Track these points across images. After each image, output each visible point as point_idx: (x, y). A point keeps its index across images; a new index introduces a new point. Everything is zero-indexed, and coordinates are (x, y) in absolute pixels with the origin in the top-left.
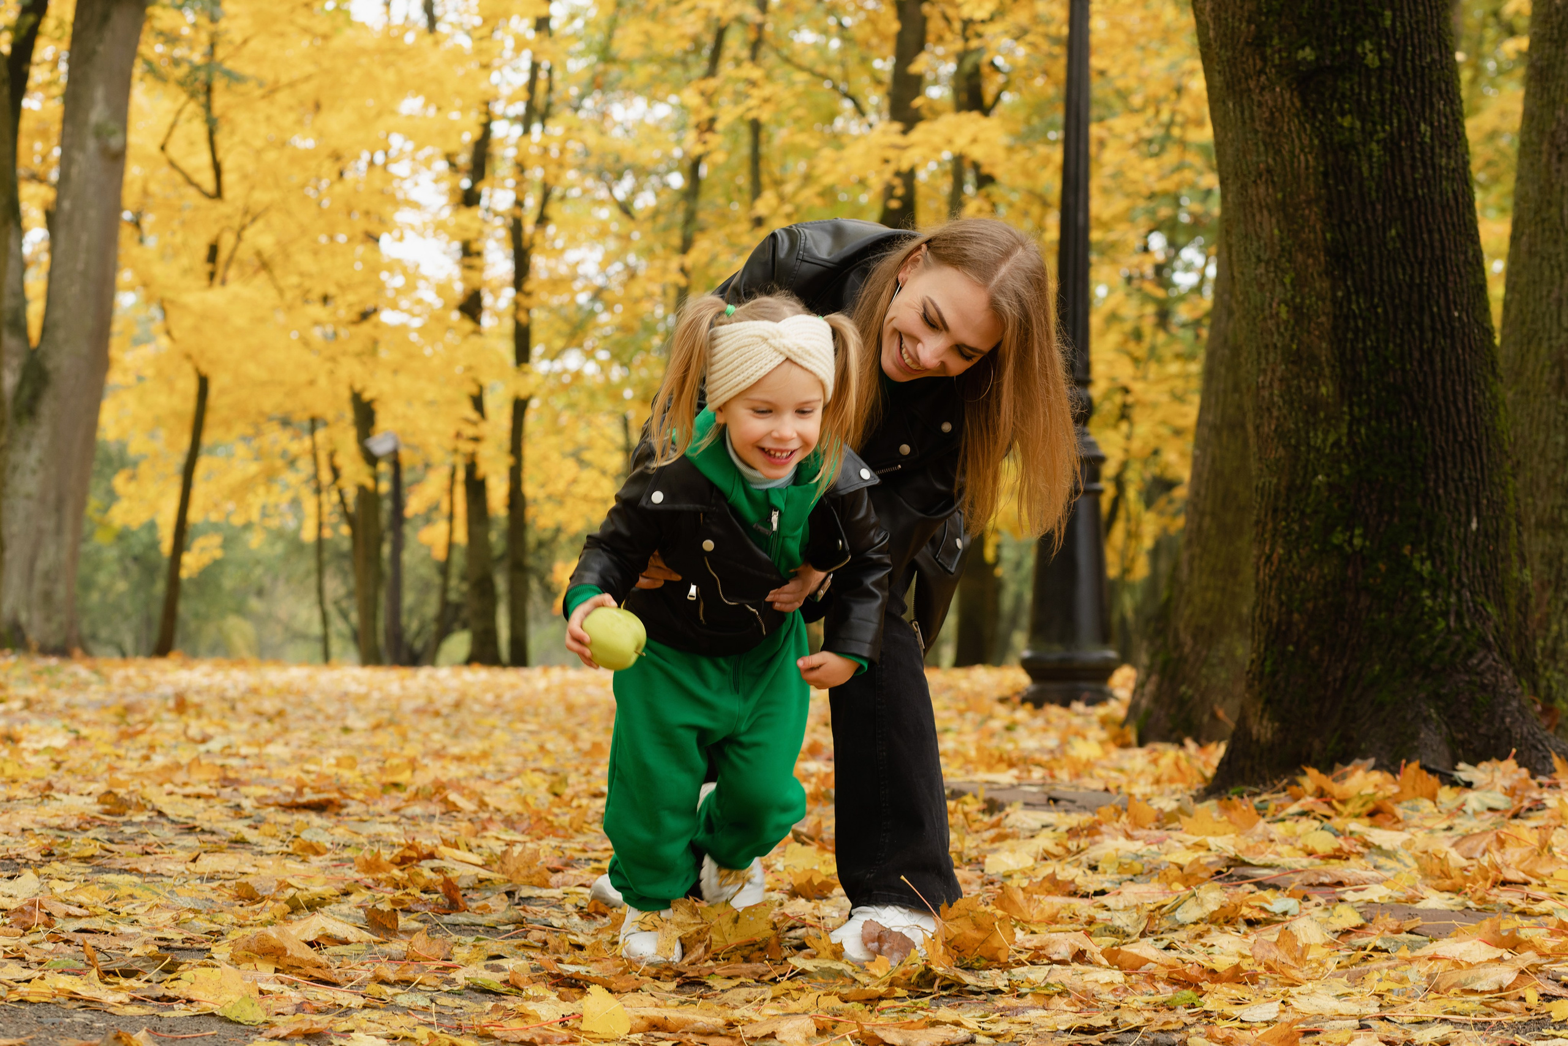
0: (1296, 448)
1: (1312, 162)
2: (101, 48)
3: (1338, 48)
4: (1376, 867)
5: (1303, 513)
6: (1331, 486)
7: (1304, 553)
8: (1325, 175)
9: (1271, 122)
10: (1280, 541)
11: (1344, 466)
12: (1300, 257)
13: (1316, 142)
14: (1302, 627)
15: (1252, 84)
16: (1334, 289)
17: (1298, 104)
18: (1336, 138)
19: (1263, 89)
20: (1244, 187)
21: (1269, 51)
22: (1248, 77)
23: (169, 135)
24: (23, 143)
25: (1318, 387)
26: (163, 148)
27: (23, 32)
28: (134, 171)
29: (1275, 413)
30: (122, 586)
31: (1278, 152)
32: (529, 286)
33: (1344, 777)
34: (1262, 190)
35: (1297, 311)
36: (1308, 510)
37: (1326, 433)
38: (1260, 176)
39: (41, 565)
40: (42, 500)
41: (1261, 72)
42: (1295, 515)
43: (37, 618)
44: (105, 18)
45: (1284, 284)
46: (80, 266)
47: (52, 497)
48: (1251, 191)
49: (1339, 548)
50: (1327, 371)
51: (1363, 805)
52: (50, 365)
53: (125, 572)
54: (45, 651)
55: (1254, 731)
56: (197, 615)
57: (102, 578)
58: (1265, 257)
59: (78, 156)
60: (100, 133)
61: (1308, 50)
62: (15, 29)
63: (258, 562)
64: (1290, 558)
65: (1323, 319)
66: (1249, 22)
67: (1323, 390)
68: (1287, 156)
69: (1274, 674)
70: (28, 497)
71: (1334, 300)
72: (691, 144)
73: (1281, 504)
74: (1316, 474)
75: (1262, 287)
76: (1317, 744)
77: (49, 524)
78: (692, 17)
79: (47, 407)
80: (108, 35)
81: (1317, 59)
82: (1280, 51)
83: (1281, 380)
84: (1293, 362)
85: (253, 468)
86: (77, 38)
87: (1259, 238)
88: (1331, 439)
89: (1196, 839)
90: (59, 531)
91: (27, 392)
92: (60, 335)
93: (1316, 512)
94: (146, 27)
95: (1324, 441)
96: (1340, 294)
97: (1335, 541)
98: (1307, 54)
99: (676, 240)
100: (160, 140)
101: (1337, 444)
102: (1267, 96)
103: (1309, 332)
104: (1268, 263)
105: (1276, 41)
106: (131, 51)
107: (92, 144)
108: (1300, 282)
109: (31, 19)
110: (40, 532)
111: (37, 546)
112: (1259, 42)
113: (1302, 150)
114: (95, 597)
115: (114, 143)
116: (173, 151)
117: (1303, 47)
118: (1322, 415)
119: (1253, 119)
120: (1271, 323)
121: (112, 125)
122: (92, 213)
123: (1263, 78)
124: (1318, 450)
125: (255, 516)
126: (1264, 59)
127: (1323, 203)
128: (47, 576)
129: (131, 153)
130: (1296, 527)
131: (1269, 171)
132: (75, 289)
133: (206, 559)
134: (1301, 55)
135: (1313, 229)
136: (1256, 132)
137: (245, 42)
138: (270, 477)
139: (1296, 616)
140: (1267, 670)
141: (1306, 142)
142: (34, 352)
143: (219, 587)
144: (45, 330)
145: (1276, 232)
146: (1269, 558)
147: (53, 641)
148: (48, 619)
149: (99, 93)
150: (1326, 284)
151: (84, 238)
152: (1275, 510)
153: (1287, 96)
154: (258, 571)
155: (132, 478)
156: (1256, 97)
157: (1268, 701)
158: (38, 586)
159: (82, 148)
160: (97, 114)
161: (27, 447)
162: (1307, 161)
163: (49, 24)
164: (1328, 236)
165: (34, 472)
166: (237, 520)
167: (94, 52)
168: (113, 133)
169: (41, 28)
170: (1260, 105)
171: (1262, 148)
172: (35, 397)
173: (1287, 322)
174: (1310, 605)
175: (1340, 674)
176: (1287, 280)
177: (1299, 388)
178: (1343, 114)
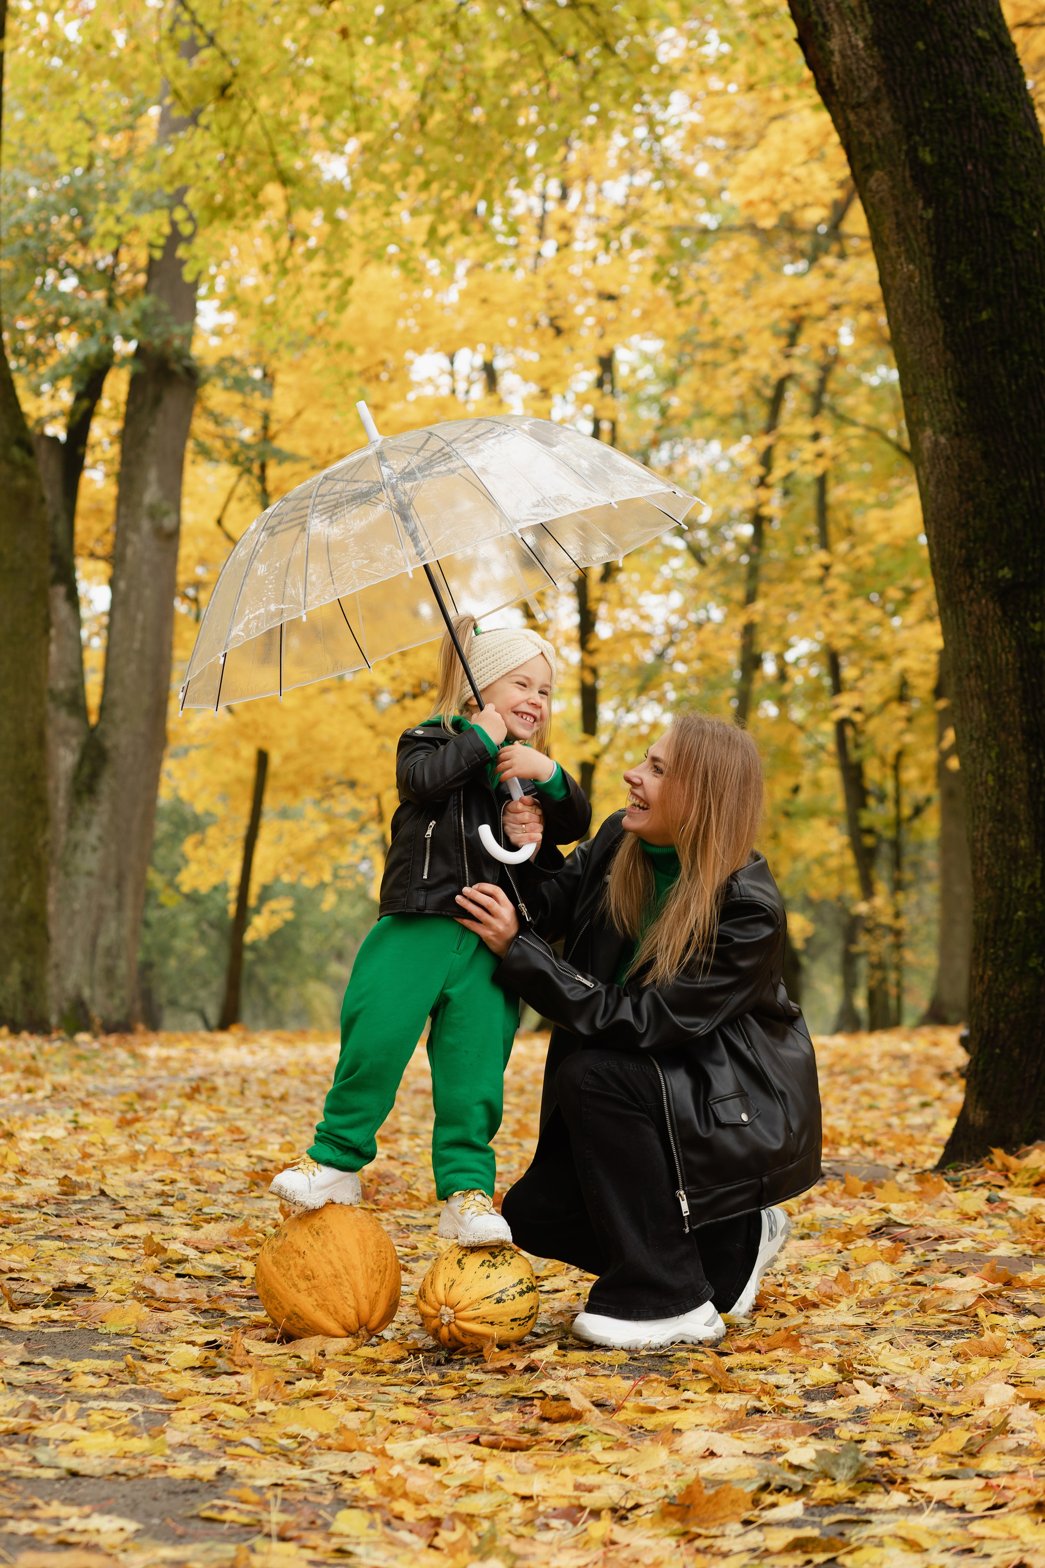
0: (1001, 889)
1: (1011, 660)
2: (153, 430)
3: (1030, 568)
4: (990, 1226)
5: (1006, 942)
6: (1028, 921)
7: (1008, 974)
8: (1021, 669)
9: (979, 628)
10: (989, 964)
11: (1039, 904)
12: (1003, 736)
13: (1014, 643)
14: (1006, 1033)
15: (964, 597)
16: (1029, 761)
17: (999, 613)
18: (1030, 640)
19: (972, 601)
20: (960, 679)
21: (976, 571)
22: (960, 591)
23: (225, 508)
24: (80, 525)
25: (1017, 840)
26: (219, 522)
27: (77, 417)
28: (187, 549)
29: (986, 862)
30: (201, 952)
31: (985, 652)
32: (592, 645)
33: (1027, 1154)
34: (973, 682)
35: (1002, 781)
36: (1011, 940)
37: (1024, 877)
38: (971, 671)
39: (103, 941)
40: (103, 877)
41: (970, 587)
42: (1000, 944)
43: (100, 993)
44: (157, 401)
45: (990, 758)
46: (136, 645)
47: (112, 874)
48: (965, 682)
49: (1034, 970)
50: (1025, 828)
51: (1031, 1177)
52: (108, 744)
53: (203, 938)
54: (109, 1028)
55: (971, 1117)
56: (275, 980)
57: (179, 944)
58: (976, 736)
59: (133, 537)
60: (153, 513)
61: (1006, 570)
62: (72, 413)
63: (338, 925)
64: (997, 979)
65: (1021, 786)
66: (961, 548)
67: (1022, 843)
68: (992, 656)
69: (984, 1071)
70: (89, 874)
71: (1029, 770)
72: (747, 498)
73: (990, 935)
74: (1016, 911)
75: (974, 760)
76: (1016, 1128)
77: (110, 901)
78: (737, 380)
79: (106, 784)
80: (160, 417)
81: (1014, 577)
82: (984, 571)
83: (990, 834)
84: (999, 821)
85: (323, 829)
86: (130, 419)
87: (971, 721)
88: (1028, 883)
89: (882, 1205)
90: (120, 906)
91: (86, 770)
92: (118, 713)
93: (1017, 941)
94: (197, 410)
95: (1023, 884)
96: (1034, 765)
97: (1031, 965)
98: (1006, 573)
99: (739, 593)
100: (216, 513)
101: (1032, 886)
102: (975, 607)
103: (1010, 796)
104: (978, 740)
105: (981, 563)
106: (185, 432)
107: (146, 525)
108: (1004, 756)
109: (85, 404)
110: (102, 908)
111: (99, 922)
112: (968, 563)
113: (1003, 649)
114: (173, 963)
115: (168, 523)
116: (228, 524)
117: (1002, 568)
118: (1021, 863)
119: (964, 624)
120: (981, 789)
121: (165, 506)
122: (148, 592)
123: (972, 593)
124: (1018, 891)
125: (327, 877)
126: (972, 577)
127: (1020, 692)
128: (108, 951)
129: (184, 529)
130: (1001, 953)
131: (978, 667)
132: (133, 667)
133: (277, 922)
134: (1001, 573)
135: (1012, 714)
136: (967, 636)
137: (298, 414)
138: (339, 839)
139: (1002, 1025)
140: (980, 1068)
141: (1006, 643)
142: (92, 730)
143: (298, 951)
144: (102, 708)
145: (984, 716)
146: (982, 978)
147: (116, 1017)
148: (110, 995)
149: (153, 475)
150: (1023, 758)
151: (140, 617)
152: (986, 940)
153: (991, 606)
154: (339, 934)
155: (201, 843)
156: (967, 608)
157: (980, 1094)
158: (101, 962)
159: (137, 529)
160: (151, 495)
161: (88, 825)
162: (1007, 658)
163: (105, 404)
164: (1024, 719)
165: (94, 849)
166: (309, 882)
167: (147, 434)
168: (166, 513)
169: (96, 409)
170: (970, 614)
171: (972, 649)
172: (95, 776)
173: (993, 788)
174: (1012, 1016)
175: (1034, 1071)
176: (993, 755)
177: (1003, 841)
178: (1035, 621)
